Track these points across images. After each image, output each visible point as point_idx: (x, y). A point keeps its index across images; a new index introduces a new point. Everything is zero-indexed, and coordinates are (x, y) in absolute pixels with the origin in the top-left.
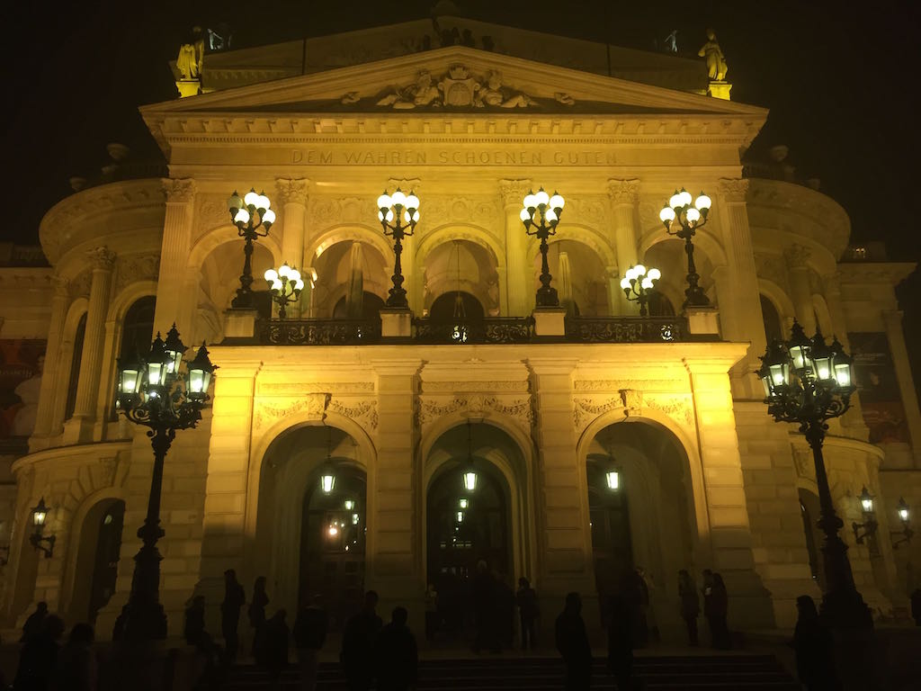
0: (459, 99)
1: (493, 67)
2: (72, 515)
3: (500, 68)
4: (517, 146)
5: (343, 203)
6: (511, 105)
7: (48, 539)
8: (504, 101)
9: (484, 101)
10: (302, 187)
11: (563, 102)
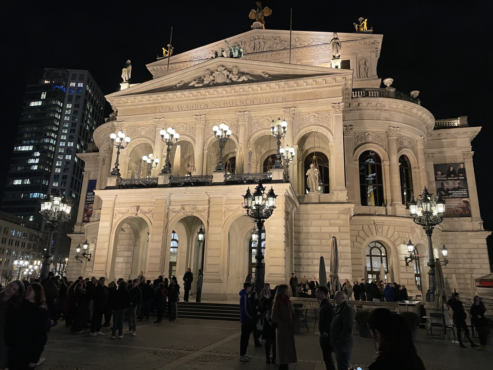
0: (221, 79)
4: (244, 97)
5: (179, 126)
6: (240, 80)
8: (239, 78)
9: (231, 79)
10: (162, 121)
11: (263, 76)
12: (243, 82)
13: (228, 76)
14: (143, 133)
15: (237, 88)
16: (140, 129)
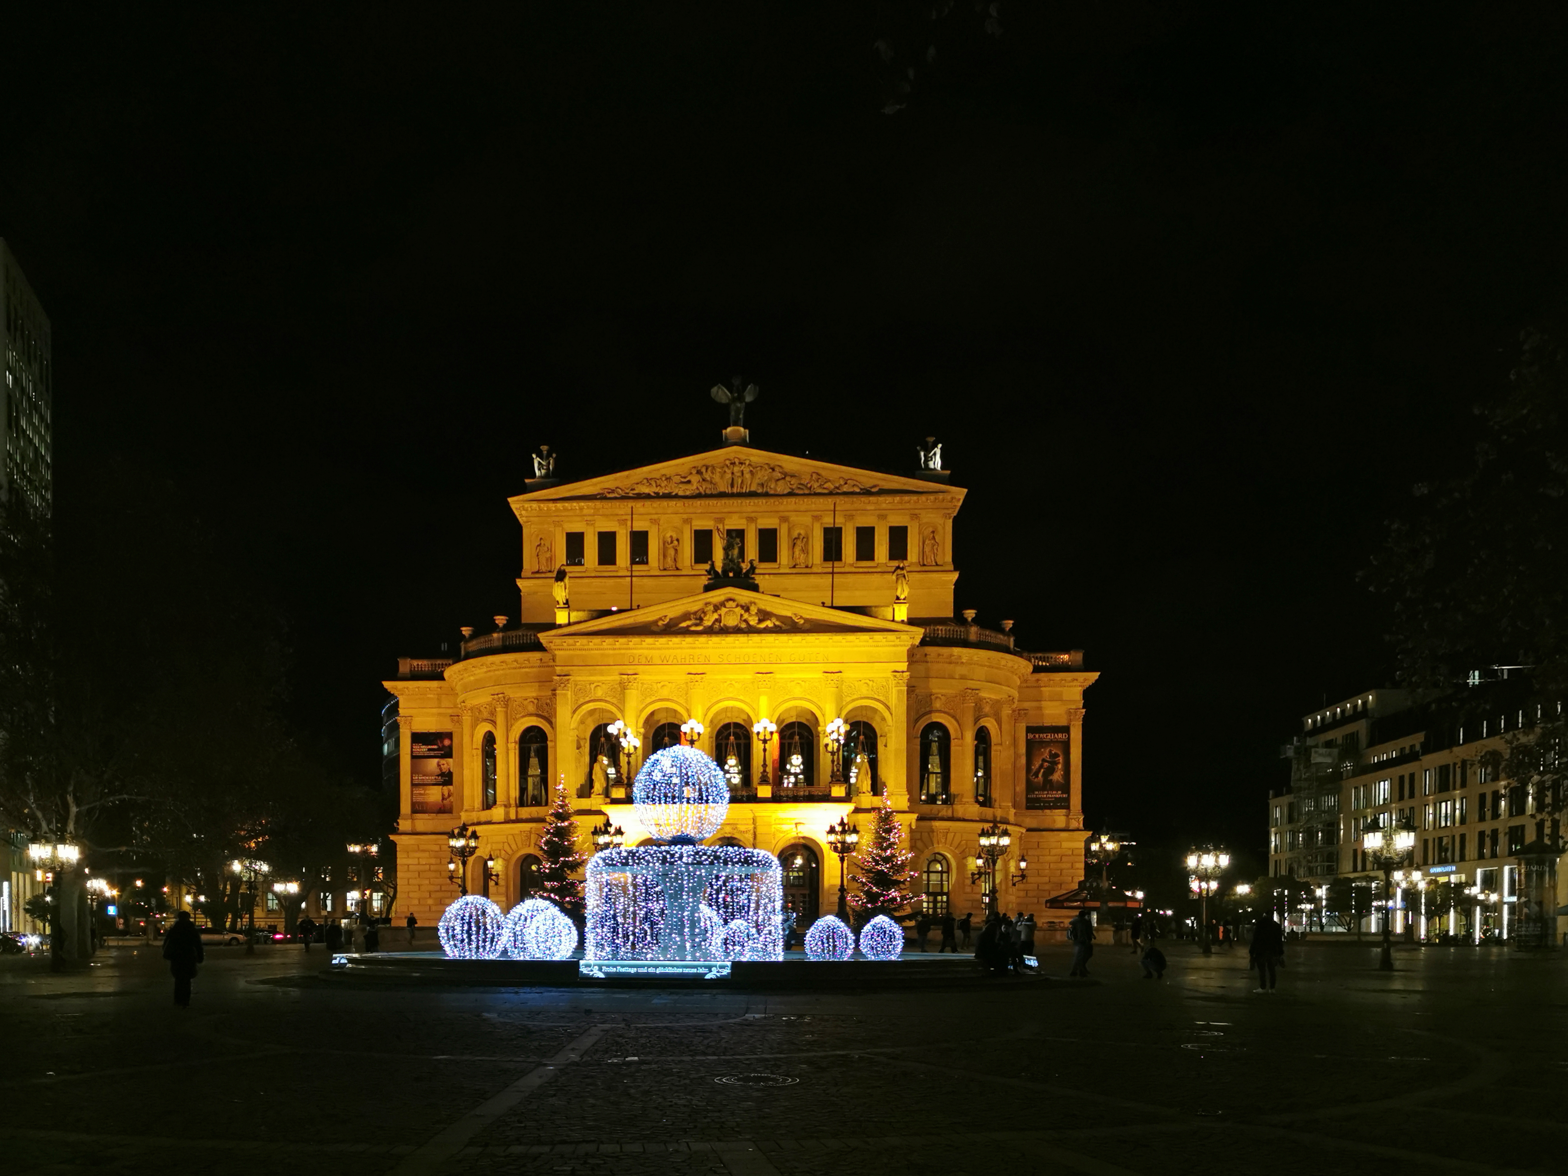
0: (731, 621)
1: (753, 600)
2: (507, 861)
3: (756, 601)
4: (767, 650)
5: (659, 685)
6: (762, 626)
7: (495, 875)
8: (760, 621)
9: (746, 621)
10: (635, 679)
11: (797, 621)
12: (767, 631)
13: (741, 615)
14: (599, 693)
15: (756, 638)
16: (593, 686)
